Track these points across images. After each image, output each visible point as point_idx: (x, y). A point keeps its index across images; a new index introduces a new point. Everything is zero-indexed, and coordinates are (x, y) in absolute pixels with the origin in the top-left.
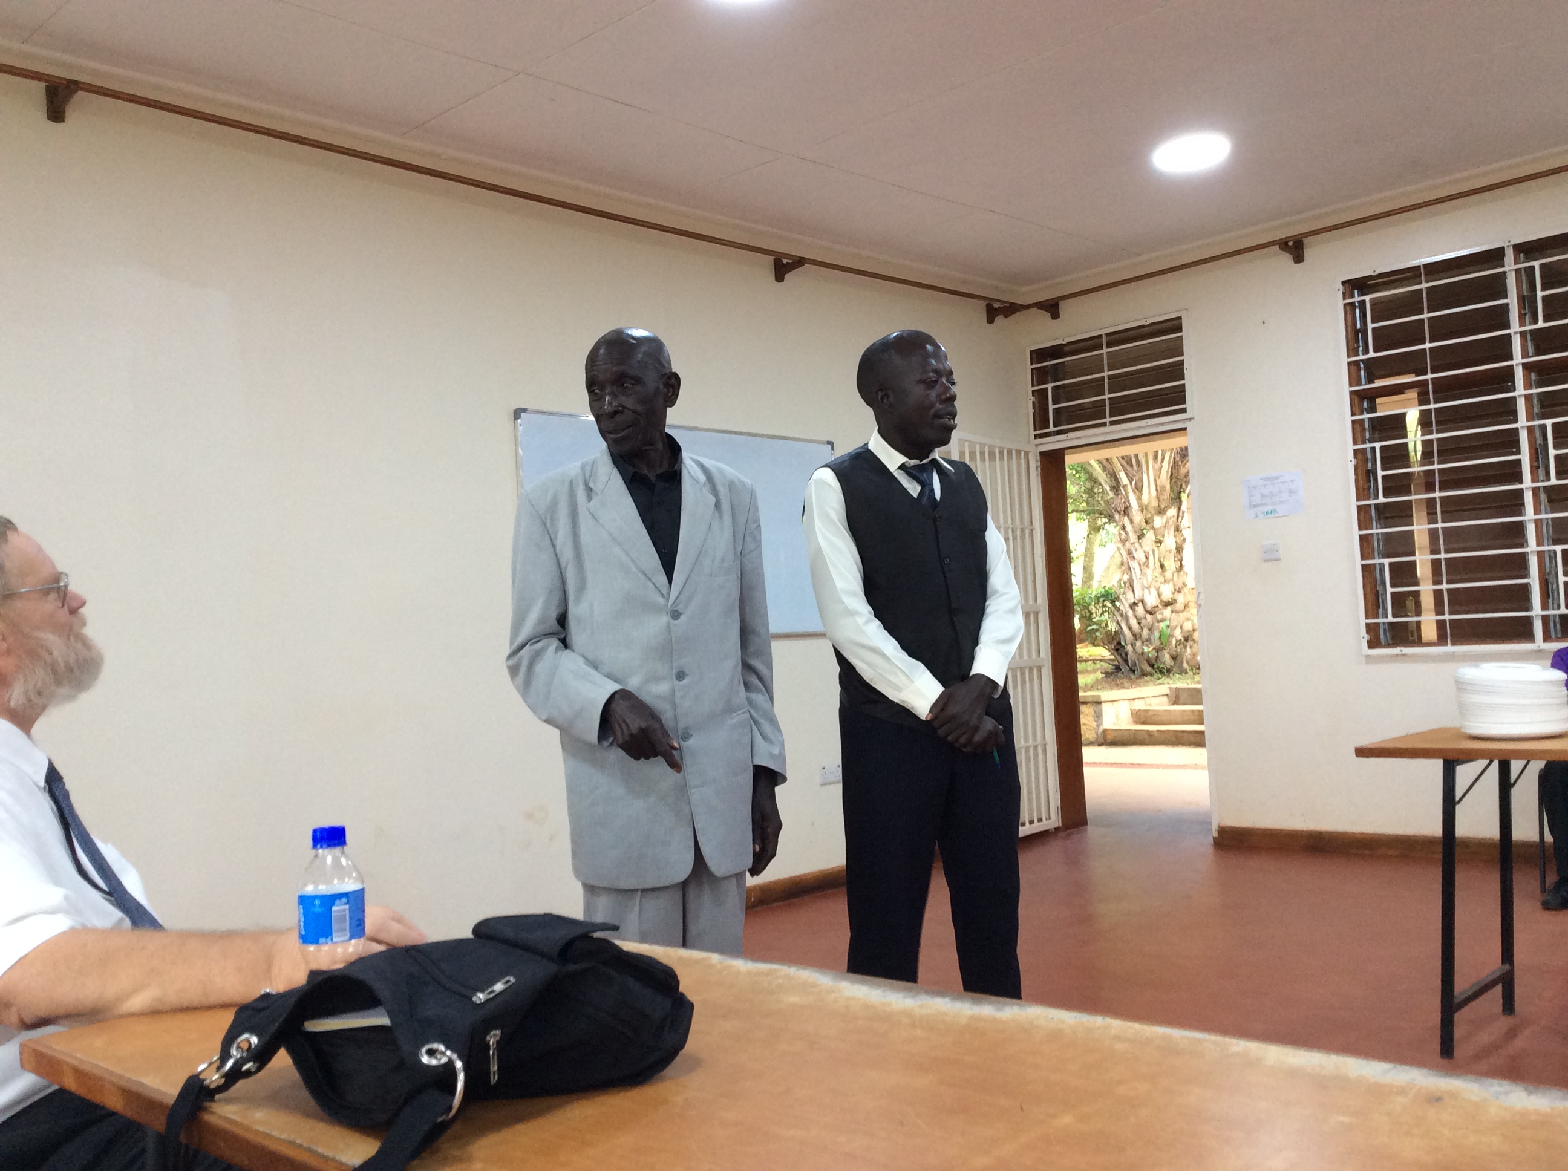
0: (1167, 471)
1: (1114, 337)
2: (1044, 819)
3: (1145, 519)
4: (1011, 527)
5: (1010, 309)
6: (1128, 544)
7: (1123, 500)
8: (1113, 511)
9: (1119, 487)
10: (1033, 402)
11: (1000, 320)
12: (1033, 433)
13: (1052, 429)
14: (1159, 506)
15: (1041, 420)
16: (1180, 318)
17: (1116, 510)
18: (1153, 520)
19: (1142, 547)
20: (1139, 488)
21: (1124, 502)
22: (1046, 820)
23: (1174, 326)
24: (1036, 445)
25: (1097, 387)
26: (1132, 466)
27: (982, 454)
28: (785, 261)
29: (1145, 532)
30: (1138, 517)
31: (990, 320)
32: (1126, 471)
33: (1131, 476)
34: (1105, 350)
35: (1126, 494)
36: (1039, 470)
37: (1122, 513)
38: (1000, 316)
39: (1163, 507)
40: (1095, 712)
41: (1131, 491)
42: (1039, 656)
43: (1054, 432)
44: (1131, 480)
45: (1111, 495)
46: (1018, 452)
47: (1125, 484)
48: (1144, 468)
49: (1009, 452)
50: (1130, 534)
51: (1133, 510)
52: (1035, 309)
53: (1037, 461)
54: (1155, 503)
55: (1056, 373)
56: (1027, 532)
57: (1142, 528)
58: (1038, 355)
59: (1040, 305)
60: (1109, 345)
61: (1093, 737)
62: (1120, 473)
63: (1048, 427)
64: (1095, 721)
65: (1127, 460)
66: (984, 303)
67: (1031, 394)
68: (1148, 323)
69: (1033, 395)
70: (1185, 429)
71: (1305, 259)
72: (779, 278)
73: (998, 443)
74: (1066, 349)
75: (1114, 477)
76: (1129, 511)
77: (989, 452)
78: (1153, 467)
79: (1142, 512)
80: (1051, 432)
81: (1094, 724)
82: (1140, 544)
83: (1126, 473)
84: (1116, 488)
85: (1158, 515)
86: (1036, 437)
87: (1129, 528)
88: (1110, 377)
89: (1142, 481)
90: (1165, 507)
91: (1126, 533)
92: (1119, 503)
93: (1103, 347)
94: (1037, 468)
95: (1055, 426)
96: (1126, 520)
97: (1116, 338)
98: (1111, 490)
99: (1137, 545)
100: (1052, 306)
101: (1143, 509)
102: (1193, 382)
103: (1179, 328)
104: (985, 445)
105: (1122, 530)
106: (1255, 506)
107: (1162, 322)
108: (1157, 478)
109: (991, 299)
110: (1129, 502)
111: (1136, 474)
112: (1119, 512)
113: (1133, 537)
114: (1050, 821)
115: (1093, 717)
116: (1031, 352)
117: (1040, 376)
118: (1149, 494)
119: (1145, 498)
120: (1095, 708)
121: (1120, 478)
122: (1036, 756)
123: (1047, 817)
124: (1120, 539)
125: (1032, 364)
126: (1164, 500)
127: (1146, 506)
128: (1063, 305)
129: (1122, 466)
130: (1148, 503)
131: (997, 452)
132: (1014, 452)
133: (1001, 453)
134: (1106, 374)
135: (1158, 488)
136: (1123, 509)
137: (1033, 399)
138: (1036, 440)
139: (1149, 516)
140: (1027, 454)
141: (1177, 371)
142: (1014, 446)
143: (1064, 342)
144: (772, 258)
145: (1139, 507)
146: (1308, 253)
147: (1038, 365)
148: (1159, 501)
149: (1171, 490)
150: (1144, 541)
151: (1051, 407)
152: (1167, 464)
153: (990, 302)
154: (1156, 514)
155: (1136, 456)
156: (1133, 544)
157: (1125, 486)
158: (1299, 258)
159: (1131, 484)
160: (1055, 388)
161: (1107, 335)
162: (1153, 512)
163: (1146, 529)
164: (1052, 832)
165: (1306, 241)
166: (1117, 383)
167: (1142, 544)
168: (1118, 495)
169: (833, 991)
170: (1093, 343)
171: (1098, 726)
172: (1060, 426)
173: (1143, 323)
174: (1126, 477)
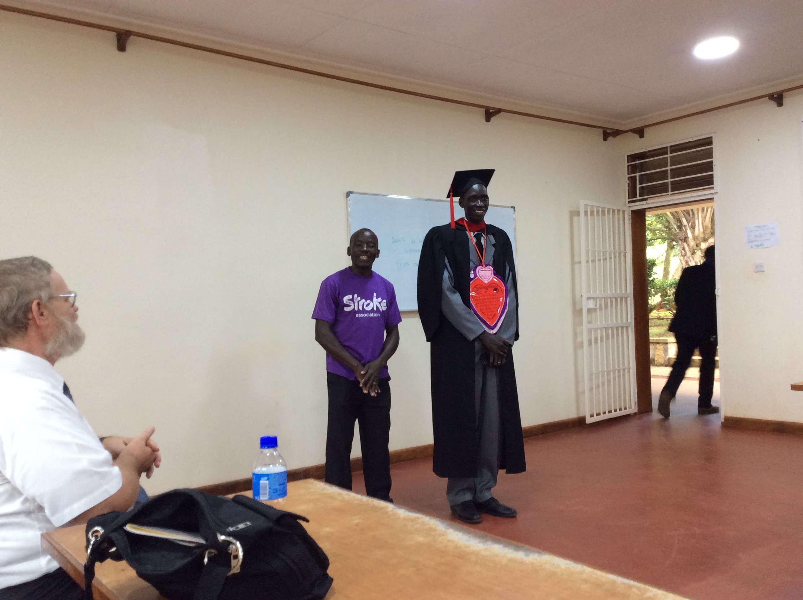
0: (709, 218)
1: (674, 148)
2: (628, 408)
3: (696, 244)
4: (613, 251)
5: (616, 133)
6: (686, 258)
7: (684, 234)
8: (678, 239)
9: (682, 226)
10: (628, 184)
11: (610, 139)
12: (628, 200)
13: (638, 198)
14: (704, 237)
15: (632, 193)
16: (711, 137)
17: (680, 239)
18: (701, 245)
19: (694, 259)
20: (693, 227)
21: (685, 235)
22: (629, 408)
23: (708, 141)
24: (629, 207)
25: (664, 175)
26: (689, 215)
27: (598, 212)
28: (491, 111)
29: (696, 251)
30: (692, 243)
31: (605, 139)
32: (686, 218)
33: (689, 220)
34: (669, 155)
35: (685, 230)
36: (631, 220)
37: (683, 241)
38: (611, 137)
39: (706, 237)
40: (664, 348)
41: (688, 228)
42: (627, 320)
43: (640, 199)
44: (688, 222)
45: (678, 231)
46: (619, 211)
47: (685, 224)
48: (696, 216)
49: (614, 211)
50: (687, 252)
51: (690, 239)
52: (630, 133)
53: (629, 215)
54: (702, 235)
55: (642, 167)
56: (622, 254)
57: (694, 249)
58: (632, 158)
59: (634, 131)
60: (672, 152)
61: (662, 362)
62: (683, 219)
63: (636, 197)
64: (664, 353)
65: (687, 212)
66: (602, 130)
67: (627, 178)
68: (693, 140)
69: (628, 180)
70: (713, 199)
71: (784, 104)
72: (488, 119)
73: (607, 206)
74: (648, 154)
75: (679, 220)
76: (687, 239)
77: (602, 211)
78: (702, 216)
79: (694, 240)
80: (637, 200)
81: (663, 355)
82: (693, 258)
83: (686, 219)
84: (680, 227)
85: (703, 242)
86: (629, 202)
87: (687, 249)
88: (671, 170)
89: (695, 223)
90: (707, 238)
91: (685, 251)
92: (681, 235)
93: (667, 153)
94: (629, 219)
95: (640, 196)
96: (685, 245)
97: (675, 148)
98: (677, 228)
99: (691, 258)
100: (640, 131)
101: (695, 238)
102: (718, 173)
103: (711, 143)
104: (600, 207)
105: (683, 249)
106: (752, 242)
107: (702, 139)
108: (703, 221)
109: (606, 128)
110: (687, 235)
111: (691, 219)
112: (681, 240)
113: (689, 254)
114: (631, 409)
115: (663, 350)
116: (628, 156)
117: (632, 169)
118: (699, 230)
119: (696, 232)
120: (665, 346)
121: (683, 221)
122: (624, 375)
123: (630, 407)
124: (682, 255)
125: (628, 163)
126: (707, 233)
127: (697, 237)
128: (646, 131)
129: (683, 215)
130: (698, 235)
131: (606, 210)
132: (616, 211)
133: (609, 211)
134: (669, 168)
135: (704, 227)
136: (684, 239)
137: (628, 182)
138: (629, 204)
139: (698, 242)
140: (624, 211)
141: (709, 167)
142: (616, 208)
143: (647, 151)
144: (484, 110)
145: (693, 237)
146: (786, 101)
147: (631, 163)
148: (704, 234)
149: (711, 229)
150: (695, 256)
151: (638, 186)
152: (709, 214)
153: (605, 129)
154: (702, 241)
155: (692, 210)
156: (689, 257)
157: (685, 226)
158: (780, 104)
159: (689, 225)
160: (640, 176)
161: (671, 147)
162: (701, 240)
163: (696, 249)
164: (632, 415)
165: (784, 94)
166: (676, 173)
167: (694, 258)
168: (681, 231)
169: (443, 535)
170: (662, 151)
171: (666, 356)
172: (643, 196)
173: (691, 140)
174: (686, 221)
